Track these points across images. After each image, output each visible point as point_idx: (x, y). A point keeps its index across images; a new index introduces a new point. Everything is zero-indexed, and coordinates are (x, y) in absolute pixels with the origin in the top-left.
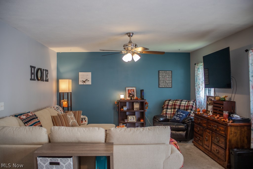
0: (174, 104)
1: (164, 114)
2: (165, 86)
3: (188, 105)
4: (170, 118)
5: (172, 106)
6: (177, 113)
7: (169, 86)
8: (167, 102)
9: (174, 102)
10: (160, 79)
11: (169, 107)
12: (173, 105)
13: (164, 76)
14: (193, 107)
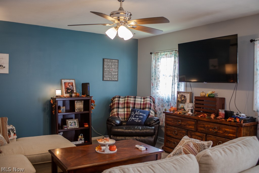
0: (126, 101)
1: (114, 115)
2: (110, 78)
3: (145, 102)
4: (123, 120)
5: (124, 104)
6: (134, 113)
7: (115, 79)
8: (116, 99)
9: (126, 99)
10: (105, 70)
11: (120, 106)
12: (126, 103)
13: (110, 66)
14: (152, 105)
